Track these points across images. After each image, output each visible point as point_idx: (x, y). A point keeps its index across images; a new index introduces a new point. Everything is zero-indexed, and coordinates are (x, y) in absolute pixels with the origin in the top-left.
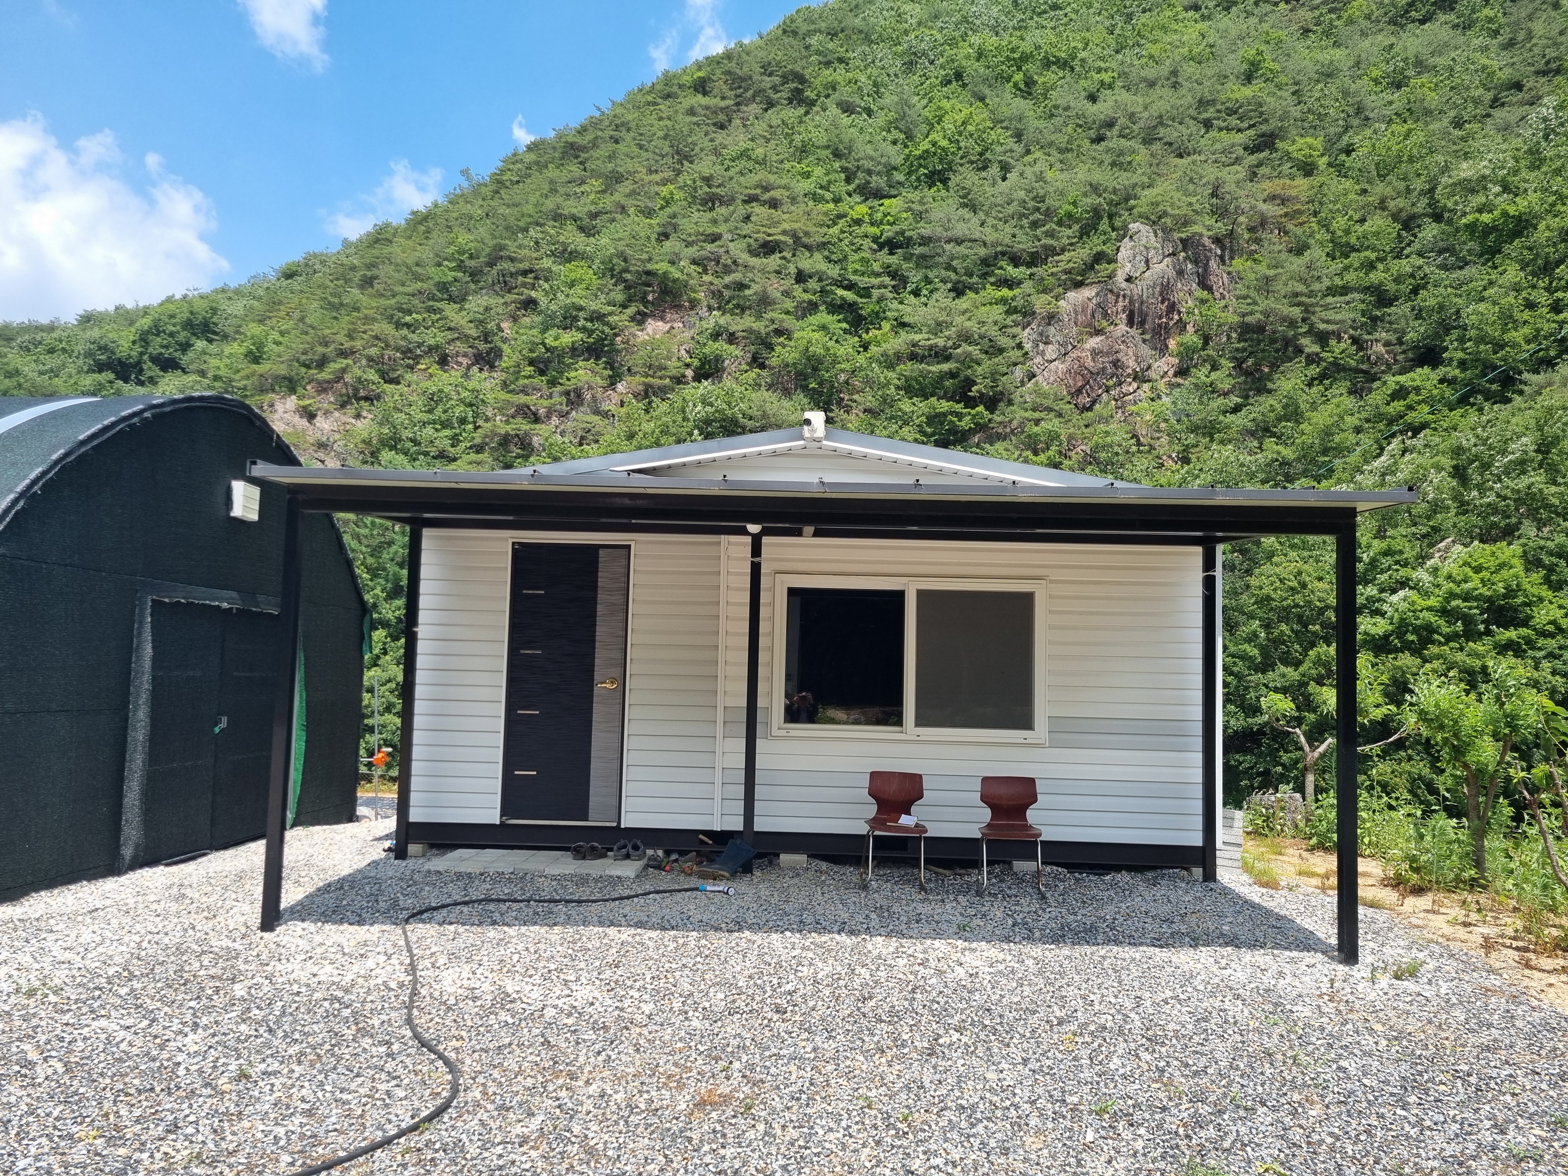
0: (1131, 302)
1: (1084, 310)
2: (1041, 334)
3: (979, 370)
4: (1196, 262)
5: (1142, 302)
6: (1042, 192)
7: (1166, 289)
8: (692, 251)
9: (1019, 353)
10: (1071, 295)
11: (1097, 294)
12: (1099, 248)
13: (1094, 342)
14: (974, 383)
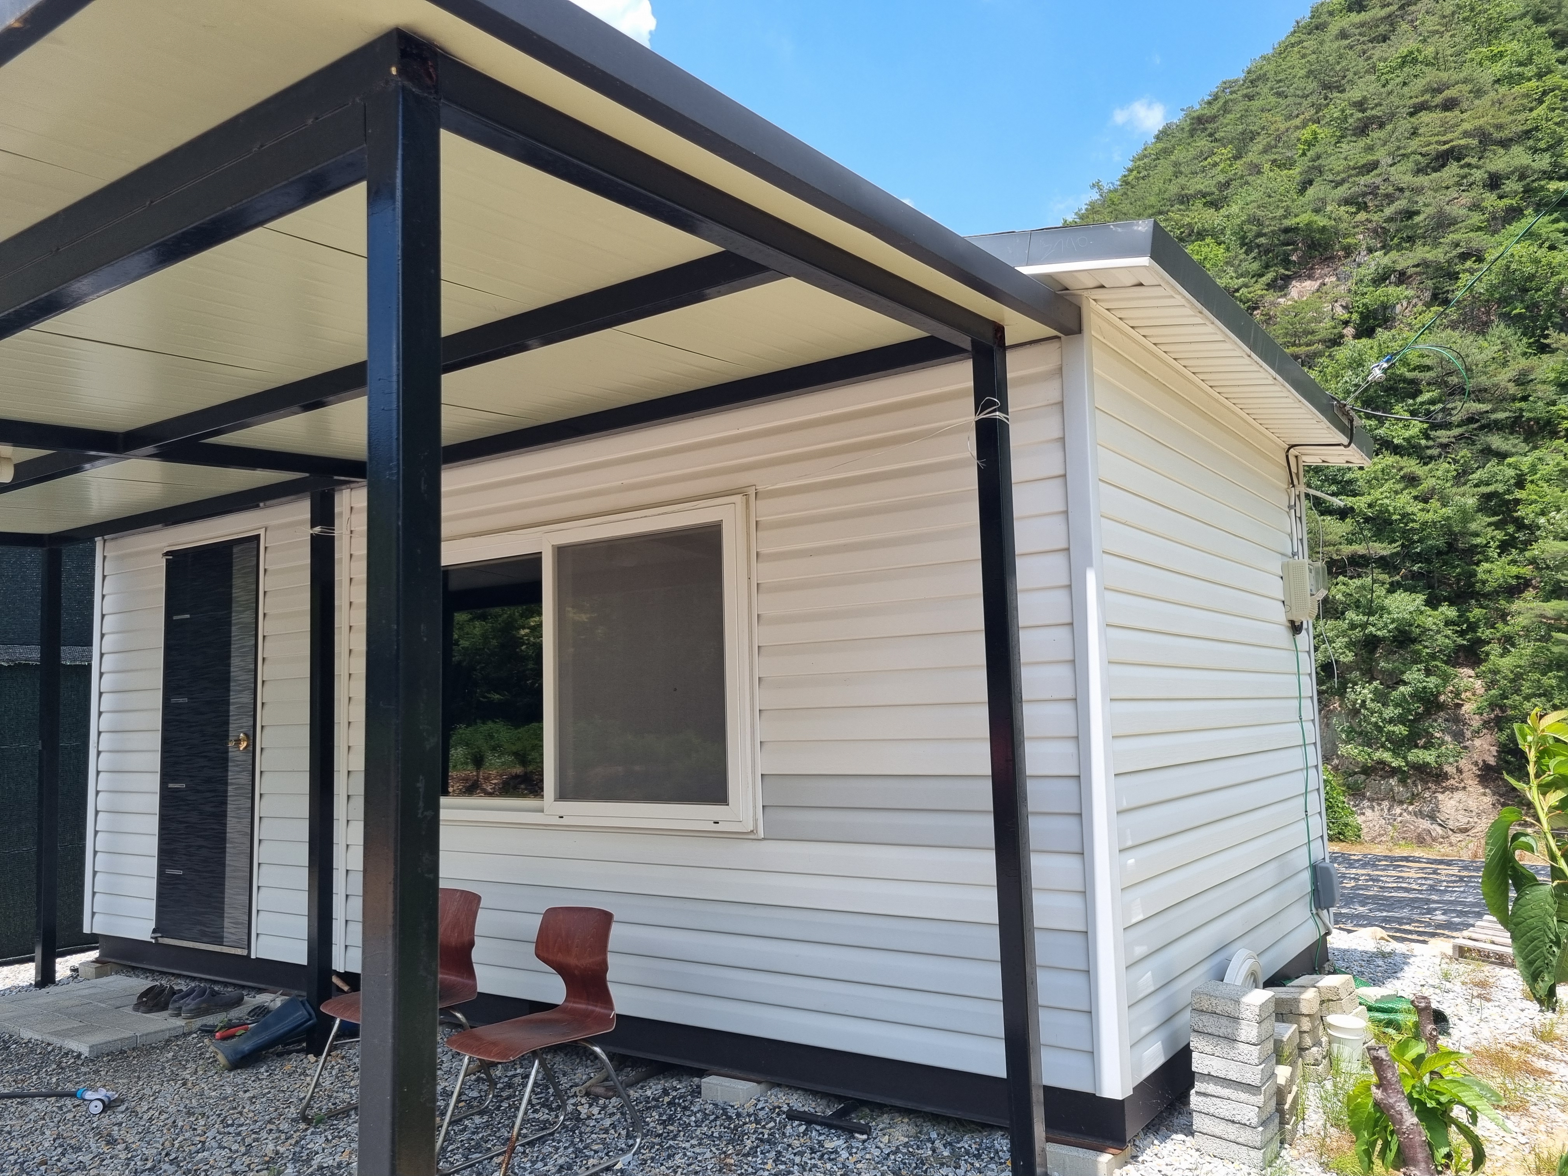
8: (1342, 191)
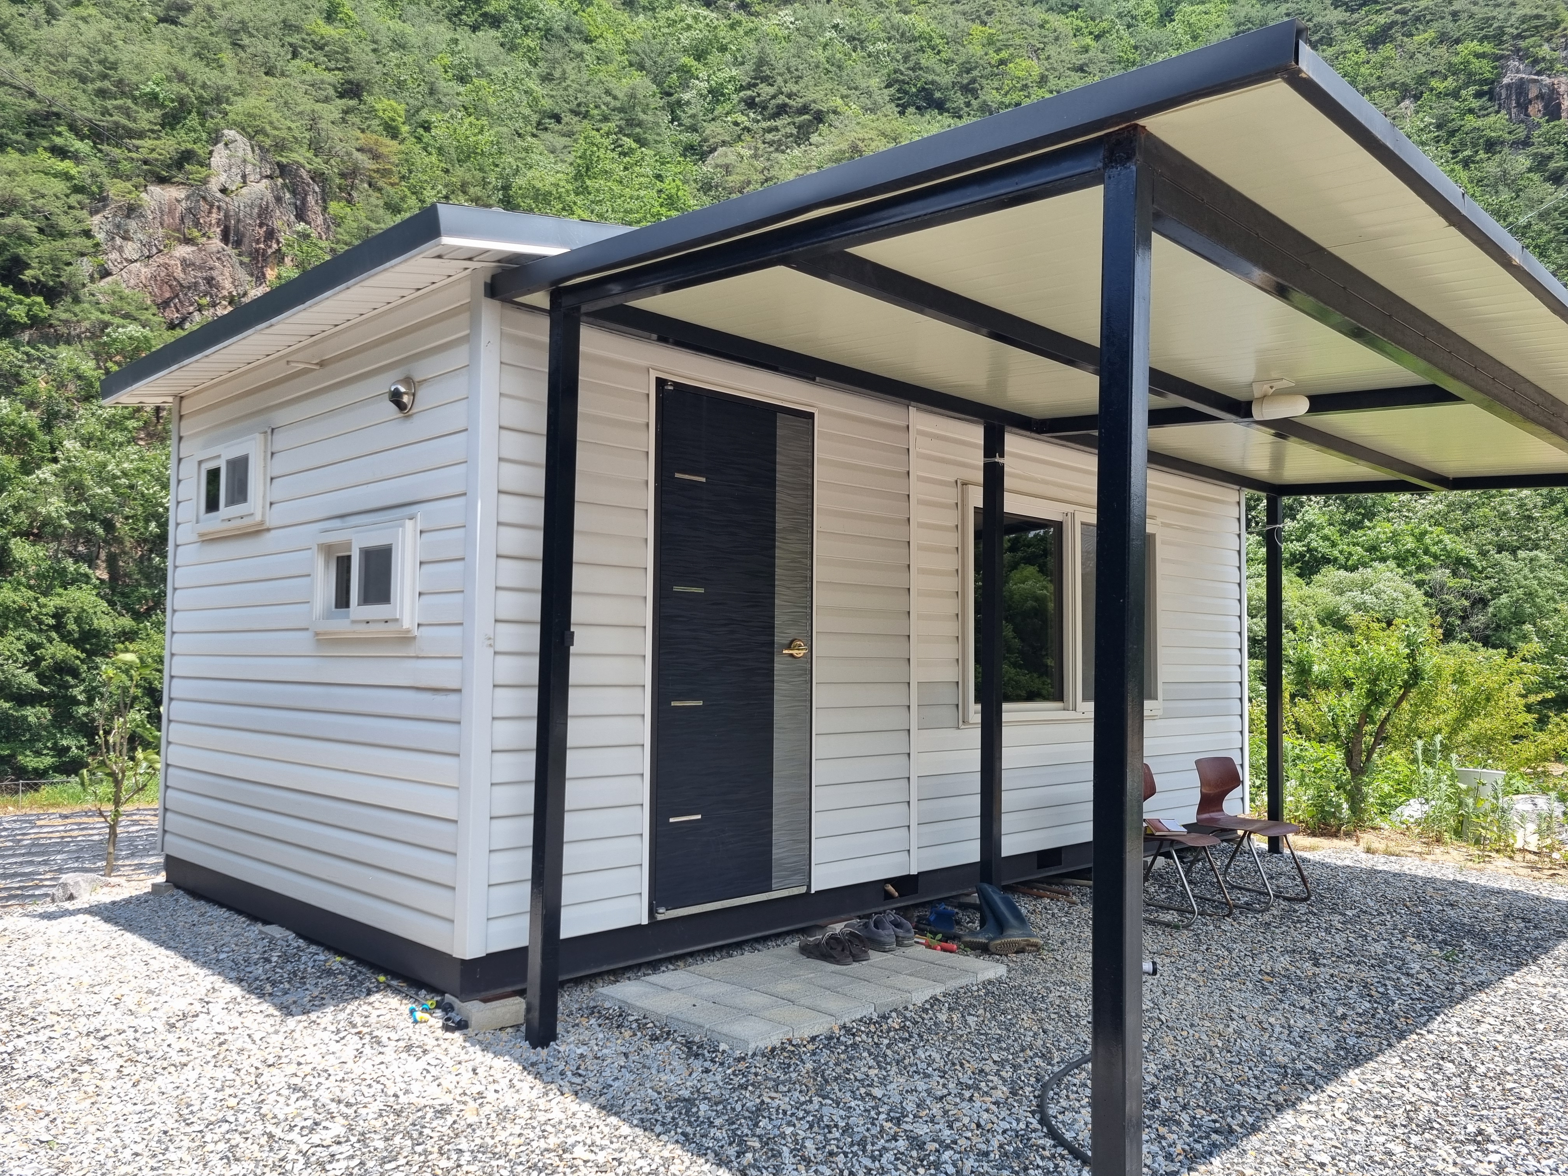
0: (227, 216)
1: (171, 212)
2: (118, 226)
3: (35, 251)
4: (294, 193)
5: (238, 221)
6: (112, 58)
7: (264, 213)
9: (89, 243)
10: (156, 190)
11: (188, 198)
12: (190, 146)
13: (183, 251)
14: (27, 266)
